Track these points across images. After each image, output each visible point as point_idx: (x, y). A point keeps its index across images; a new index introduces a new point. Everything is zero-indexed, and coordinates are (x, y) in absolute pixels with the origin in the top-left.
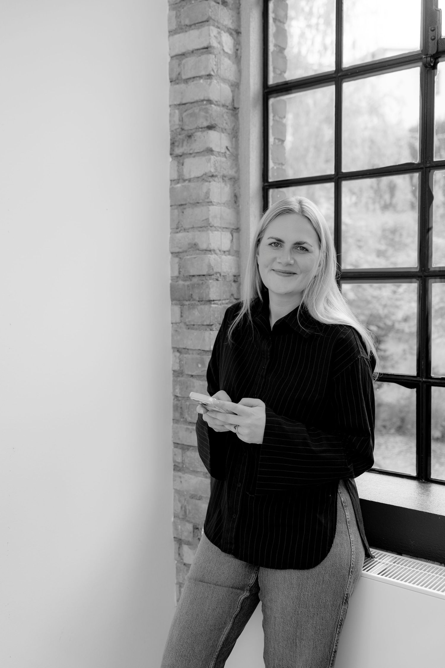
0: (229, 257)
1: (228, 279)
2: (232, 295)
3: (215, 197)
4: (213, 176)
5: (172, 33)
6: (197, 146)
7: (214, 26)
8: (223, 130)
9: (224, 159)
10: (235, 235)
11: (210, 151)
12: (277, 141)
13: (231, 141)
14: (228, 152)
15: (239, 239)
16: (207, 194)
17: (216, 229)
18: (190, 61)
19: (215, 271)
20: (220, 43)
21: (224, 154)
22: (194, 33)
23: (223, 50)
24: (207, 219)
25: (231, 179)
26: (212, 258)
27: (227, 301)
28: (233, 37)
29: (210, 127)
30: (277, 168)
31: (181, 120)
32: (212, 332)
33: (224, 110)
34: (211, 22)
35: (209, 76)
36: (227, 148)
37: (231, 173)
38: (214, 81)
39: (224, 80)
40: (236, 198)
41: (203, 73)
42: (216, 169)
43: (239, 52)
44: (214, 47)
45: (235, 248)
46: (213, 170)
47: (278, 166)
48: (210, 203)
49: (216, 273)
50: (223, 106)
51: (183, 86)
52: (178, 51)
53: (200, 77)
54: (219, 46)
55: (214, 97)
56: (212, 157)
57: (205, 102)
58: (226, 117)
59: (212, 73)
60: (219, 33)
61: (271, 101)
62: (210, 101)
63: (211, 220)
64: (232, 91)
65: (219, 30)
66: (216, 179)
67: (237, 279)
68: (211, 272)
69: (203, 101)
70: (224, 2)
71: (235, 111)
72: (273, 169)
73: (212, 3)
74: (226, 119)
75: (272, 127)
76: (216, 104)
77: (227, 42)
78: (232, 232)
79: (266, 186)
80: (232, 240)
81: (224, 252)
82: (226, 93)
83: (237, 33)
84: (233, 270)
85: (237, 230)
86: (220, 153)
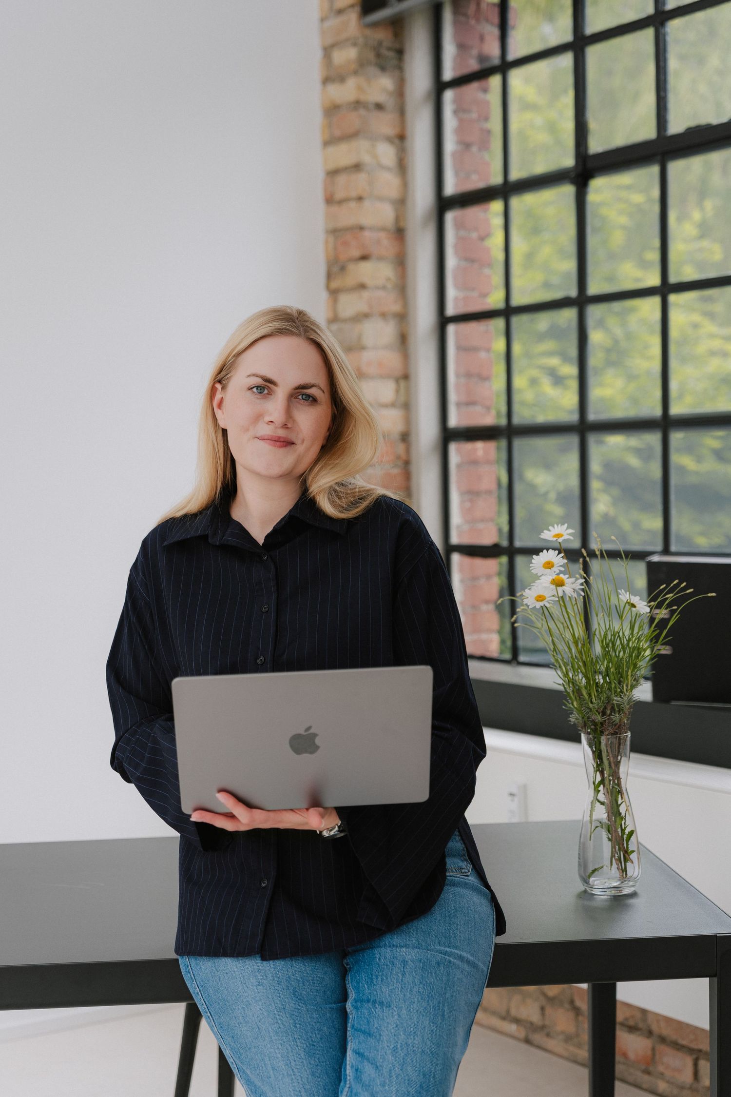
0: (393, 412)
1: (391, 437)
2: (399, 457)
3: (368, 341)
4: (366, 316)
5: (327, 143)
6: (350, 280)
7: (364, 138)
8: (380, 258)
9: (381, 293)
10: (402, 384)
11: (362, 286)
12: (463, 263)
13: (395, 270)
14: (389, 285)
15: (408, 390)
16: (360, 338)
17: (372, 378)
18: (341, 179)
20: (375, 156)
21: (384, 288)
22: (343, 147)
23: (379, 165)
25: (395, 315)
27: (391, 465)
28: (396, 147)
29: (364, 258)
31: (335, 248)
33: (382, 235)
34: (361, 135)
35: (360, 199)
36: (389, 279)
37: (397, 308)
38: (367, 203)
39: (381, 199)
40: (403, 340)
41: (354, 194)
42: (370, 307)
43: (405, 161)
44: (365, 164)
45: (402, 400)
46: (367, 309)
47: (465, 293)
48: (363, 348)
50: (383, 229)
51: (334, 209)
52: (332, 166)
53: (351, 199)
54: (373, 161)
55: (365, 221)
56: (366, 294)
57: (357, 229)
58: (385, 242)
59: (363, 195)
60: (374, 146)
61: (450, 217)
62: (361, 228)
63: (364, 368)
64: (396, 210)
65: (373, 142)
66: (371, 319)
67: (405, 437)
69: (353, 227)
70: (379, 107)
71: (399, 233)
72: (456, 299)
73: (362, 112)
74: (386, 245)
75: (456, 246)
76: (371, 229)
77: (387, 153)
78: (397, 381)
79: (443, 321)
80: (397, 391)
81: (385, 406)
82: (386, 214)
83: (401, 138)
84: (399, 427)
85: (405, 377)
86: (377, 288)
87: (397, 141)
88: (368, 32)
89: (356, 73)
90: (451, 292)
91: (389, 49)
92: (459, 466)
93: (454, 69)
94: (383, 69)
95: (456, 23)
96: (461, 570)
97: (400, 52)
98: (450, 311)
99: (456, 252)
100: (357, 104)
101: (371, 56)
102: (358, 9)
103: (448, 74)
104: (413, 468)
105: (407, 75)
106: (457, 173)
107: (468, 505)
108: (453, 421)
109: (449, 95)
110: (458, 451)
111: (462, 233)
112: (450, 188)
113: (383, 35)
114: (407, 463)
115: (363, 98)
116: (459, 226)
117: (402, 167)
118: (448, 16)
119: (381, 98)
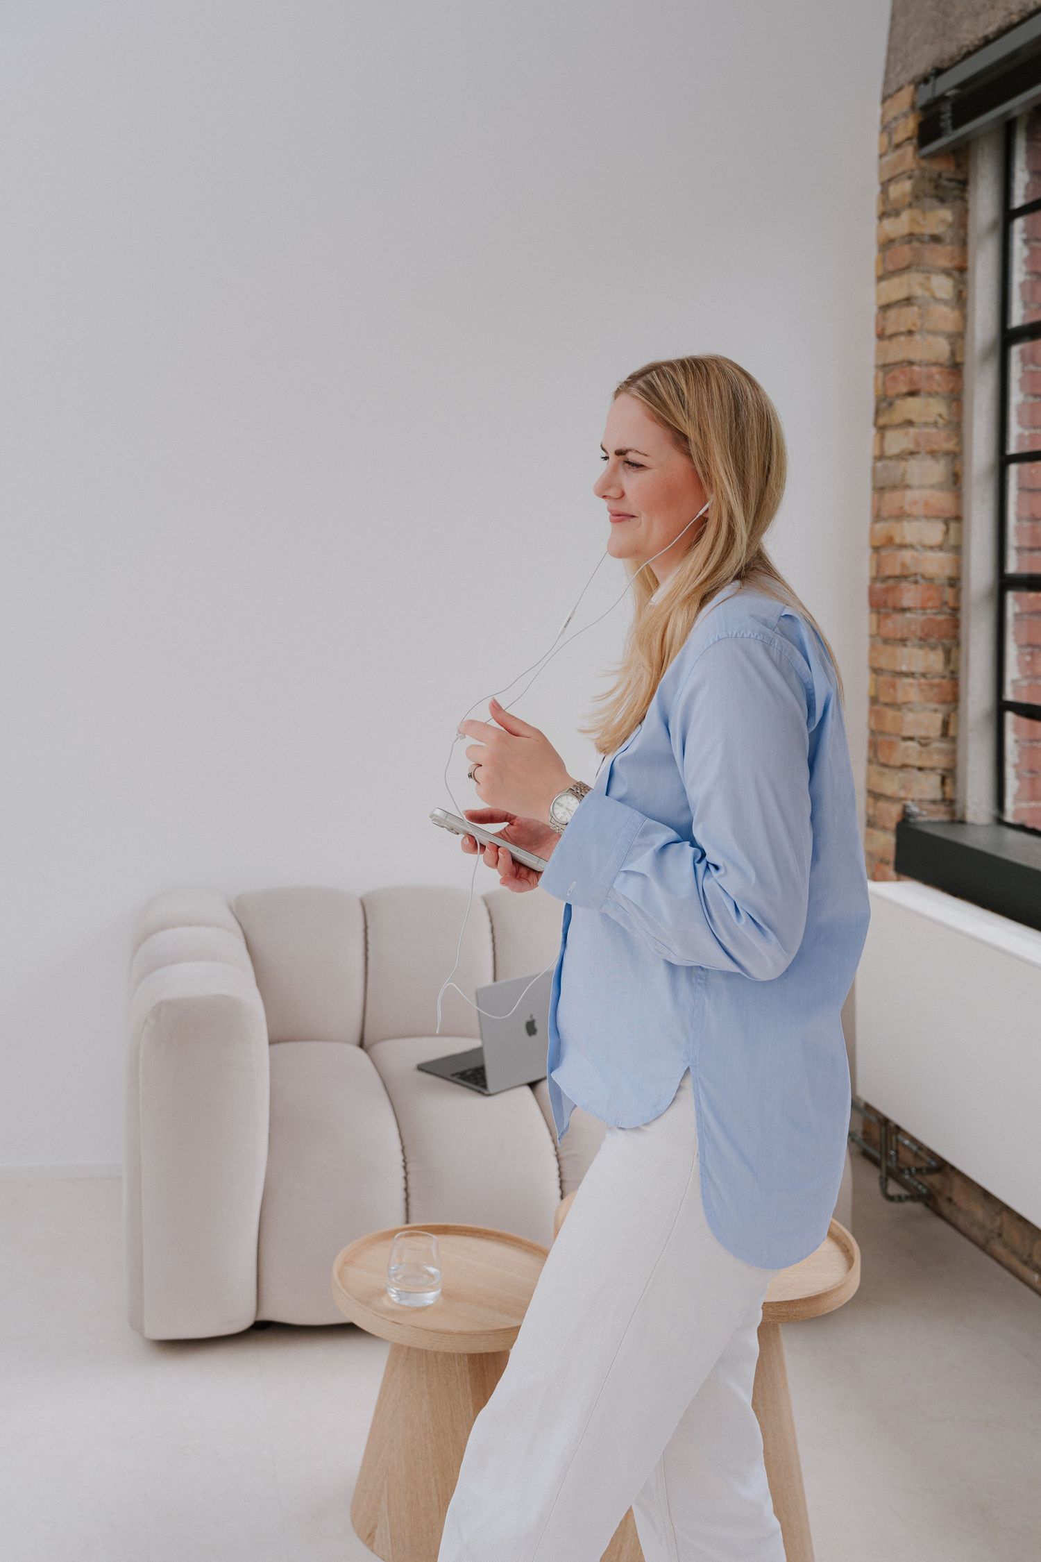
0: (941, 555)
1: (937, 582)
2: (946, 603)
3: (915, 479)
4: (912, 453)
5: (879, 280)
6: (897, 416)
7: (918, 271)
8: (930, 394)
9: (934, 430)
10: (953, 525)
11: (910, 423)
12: (1031, 399)
13: (949, 407)
14: (941, 421)
15: (960, 531)
16: (903, 475)
17: (916, 518)
18: (893, 315)
19: (912, 570)
20: (929, 289)
21: (935, 424)
22: (897, 282)
23: (934, 298)
24: (901, 508)
25: (947, 453)
26: (907, 555)
27: (934, 611)
28: (955, 279)
29: (913, 394)
30: (1031, 435)
31: (885, 384)
32: (905, 650)
33: (934, 370)
34: (914, 268)
35: (910, 332)
36: (940, 416)
37: (950, 446)
38: (917, 337)
39: (934, 333)
40: (956, 480)
41: (903, 329)
42: (918, 444)
43: (964, 294)
44: (916, 298)
45: (952, 542)
46: (911, 446)
47: (1033, 431)
48: (908, 487)
49: (915, 574)
50: (935, 364)
51: (885, 344)
52: (884, 300)
53: (902, 333)
54: (927, 294)
55: (916, 356)
56: (912, 431)
57: (905, 364)
58: (937, 377)
59: (913, 328)
60: (928, 279)
61: (1015, 351)
62: (911, 363)
63: (907, 508)
64: (951, 344)
65: (927, 275)
66: (918, 456)
67: (955, 582)
68: (906, 572)
69: (903, 362)
70: (936, 239)
71: (955, 368)
72: (1021, 436)
73: (916, 244)
74: (939, 379)
75: (1021, 381)
76: (920, 364)
77: (943, 286)
78: (946, 522)
79: (1004, 460)
80: (947, 532)
81: (932, 548)
82: (941, 348)
83: (960, 272)
84: (948, 571)
85: (956, 518)
86: (926, 424)
87: (956, 274)
88: (924, 163)
89: (910, 206)
90: (1014, 430)
91: (950, 180)
92: (1017, 615)
93: (1026, 196)
94: (942, 200)
95: (1029, 150)
96: (1016, 730)
97: (963, 184)
98: (1013, 449)
99: (1022, 389)
100: (911, 237)
101: (929, 187)
102: (915, 141)
103: (1019, 201)
104: (963, 616)
105: (970, 206)
106: (1025, 305)
107: (1028, 658)
108: (1012, 567)
109: (1019, 224)
110: (1016, 599)
111: (1032, 367)
112: (1017, 318)
113: (944, 168)
114: (956, 610)
115: (917, 230)
116: (1024, 359)
117: (961, 300)
118: (1021, 144)
119: (939, 230)
